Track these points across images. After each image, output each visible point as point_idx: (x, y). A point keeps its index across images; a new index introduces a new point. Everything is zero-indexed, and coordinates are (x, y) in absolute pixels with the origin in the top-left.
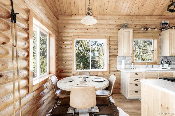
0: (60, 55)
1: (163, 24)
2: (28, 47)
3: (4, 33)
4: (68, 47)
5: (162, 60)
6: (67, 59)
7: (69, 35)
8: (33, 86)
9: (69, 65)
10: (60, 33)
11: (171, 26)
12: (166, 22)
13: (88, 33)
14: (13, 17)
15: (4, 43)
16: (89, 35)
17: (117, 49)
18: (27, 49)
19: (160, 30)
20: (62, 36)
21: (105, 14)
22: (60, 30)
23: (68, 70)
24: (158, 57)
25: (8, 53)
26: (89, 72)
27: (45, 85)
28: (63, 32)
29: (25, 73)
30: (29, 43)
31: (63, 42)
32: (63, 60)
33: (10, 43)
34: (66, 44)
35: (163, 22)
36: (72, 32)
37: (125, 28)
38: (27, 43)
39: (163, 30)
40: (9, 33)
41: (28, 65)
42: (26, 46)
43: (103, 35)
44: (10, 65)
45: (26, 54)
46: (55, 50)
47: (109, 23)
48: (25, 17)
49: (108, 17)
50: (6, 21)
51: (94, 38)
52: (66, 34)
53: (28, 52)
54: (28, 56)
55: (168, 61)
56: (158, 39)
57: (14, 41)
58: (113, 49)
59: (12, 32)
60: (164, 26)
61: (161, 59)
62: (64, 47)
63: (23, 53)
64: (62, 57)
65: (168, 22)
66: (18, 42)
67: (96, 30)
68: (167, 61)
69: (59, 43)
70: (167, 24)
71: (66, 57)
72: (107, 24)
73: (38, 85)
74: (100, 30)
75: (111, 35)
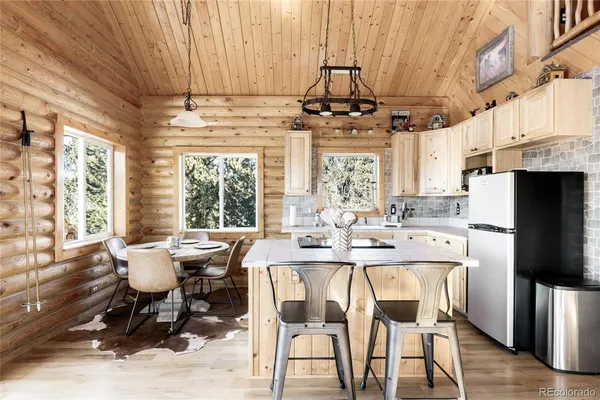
0: (143, 191)
1: (394, 118)
2: (54, 181)
3: (11, 162)
4: (165, 173)
5: (393, 206)
6: (163, 201)
7: (167, 144)
8: (64, 250)
9: (167, 216)
10: (146, 139)
11: (415, 121)
12: (402, 113)
13: (212, 140)
14: (25, 136)
15: (12, 178)
16: (215, 144)
17: (283, 178)
18: (52, 185)
19: (388, 131)
20: (150, 148)
21: (256, 93)
22: (145, 133)
23: (163, 230)
24: (384, 198)
25: (18, 192)
26: (208, 233)
27: (96, 257)
28: (153, 138)
29: (48, 225)
30: (54, 172)
31: (153, 162)
32: (151, 205)
33: (20, 177)
34: (159, 167)
35: (395, 113)
36: (175, 137)
37: (296, 129)
38: (51, 174)
39: (393, 132)
40: (18, 162)
41: (54, 213)
42: (50, 178)
43: (249, 143)
44: (21, 210)
45: (49, 192)
46: (127, 182)
47: (264, 115)
48: (48, 128)
49: (261, 100)
50: (15, 144)
51: (228, 151)
52: (160, 142)
53: (54, 189)
54: (53, 196)
55: (407, 209)
56: (382, 155)
57: (28, 173)
58: (273, 177)
59: (24, 160)
60: (396, 123)
61: (389, 203)
62: (153, 171)
63: (44, 191)
64: (150, 197)
65: (407, 113)
66: (33, 175)
67: (232, 133)
68: (403, 208)
69: (142, 163)
70: (404, 117)
71: (159, 197)
72: (258, 116)
73: (76, 251)
74: (243, 132)
75: (269, 145)
